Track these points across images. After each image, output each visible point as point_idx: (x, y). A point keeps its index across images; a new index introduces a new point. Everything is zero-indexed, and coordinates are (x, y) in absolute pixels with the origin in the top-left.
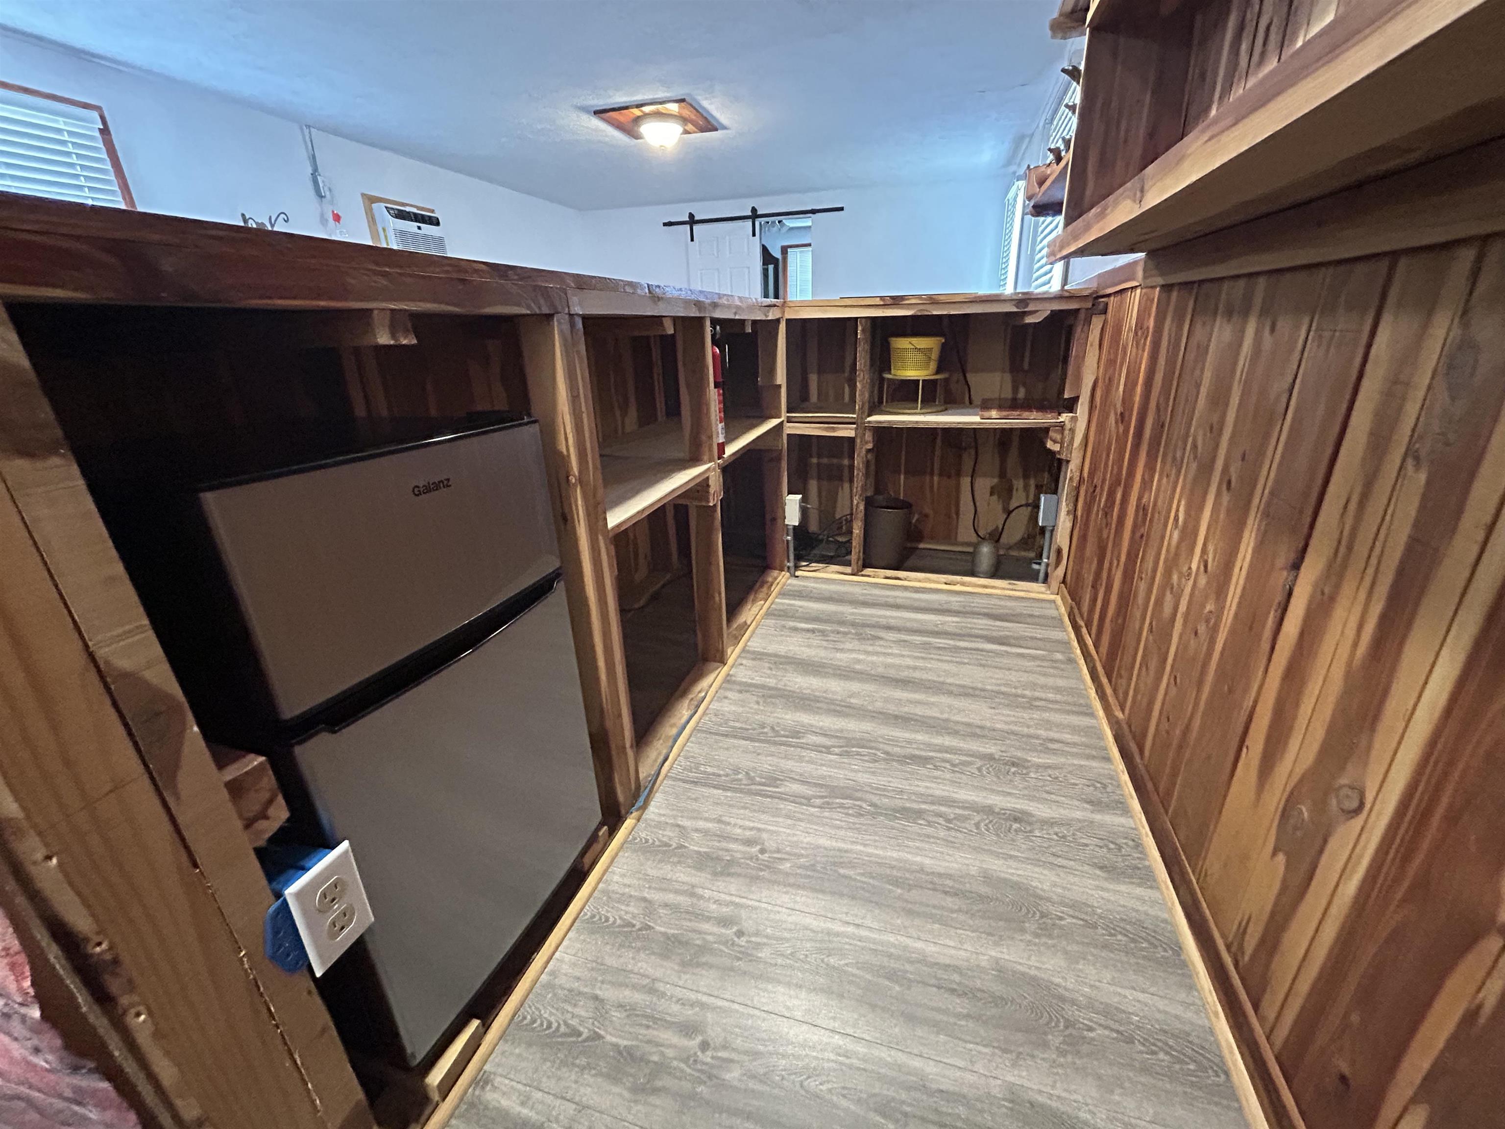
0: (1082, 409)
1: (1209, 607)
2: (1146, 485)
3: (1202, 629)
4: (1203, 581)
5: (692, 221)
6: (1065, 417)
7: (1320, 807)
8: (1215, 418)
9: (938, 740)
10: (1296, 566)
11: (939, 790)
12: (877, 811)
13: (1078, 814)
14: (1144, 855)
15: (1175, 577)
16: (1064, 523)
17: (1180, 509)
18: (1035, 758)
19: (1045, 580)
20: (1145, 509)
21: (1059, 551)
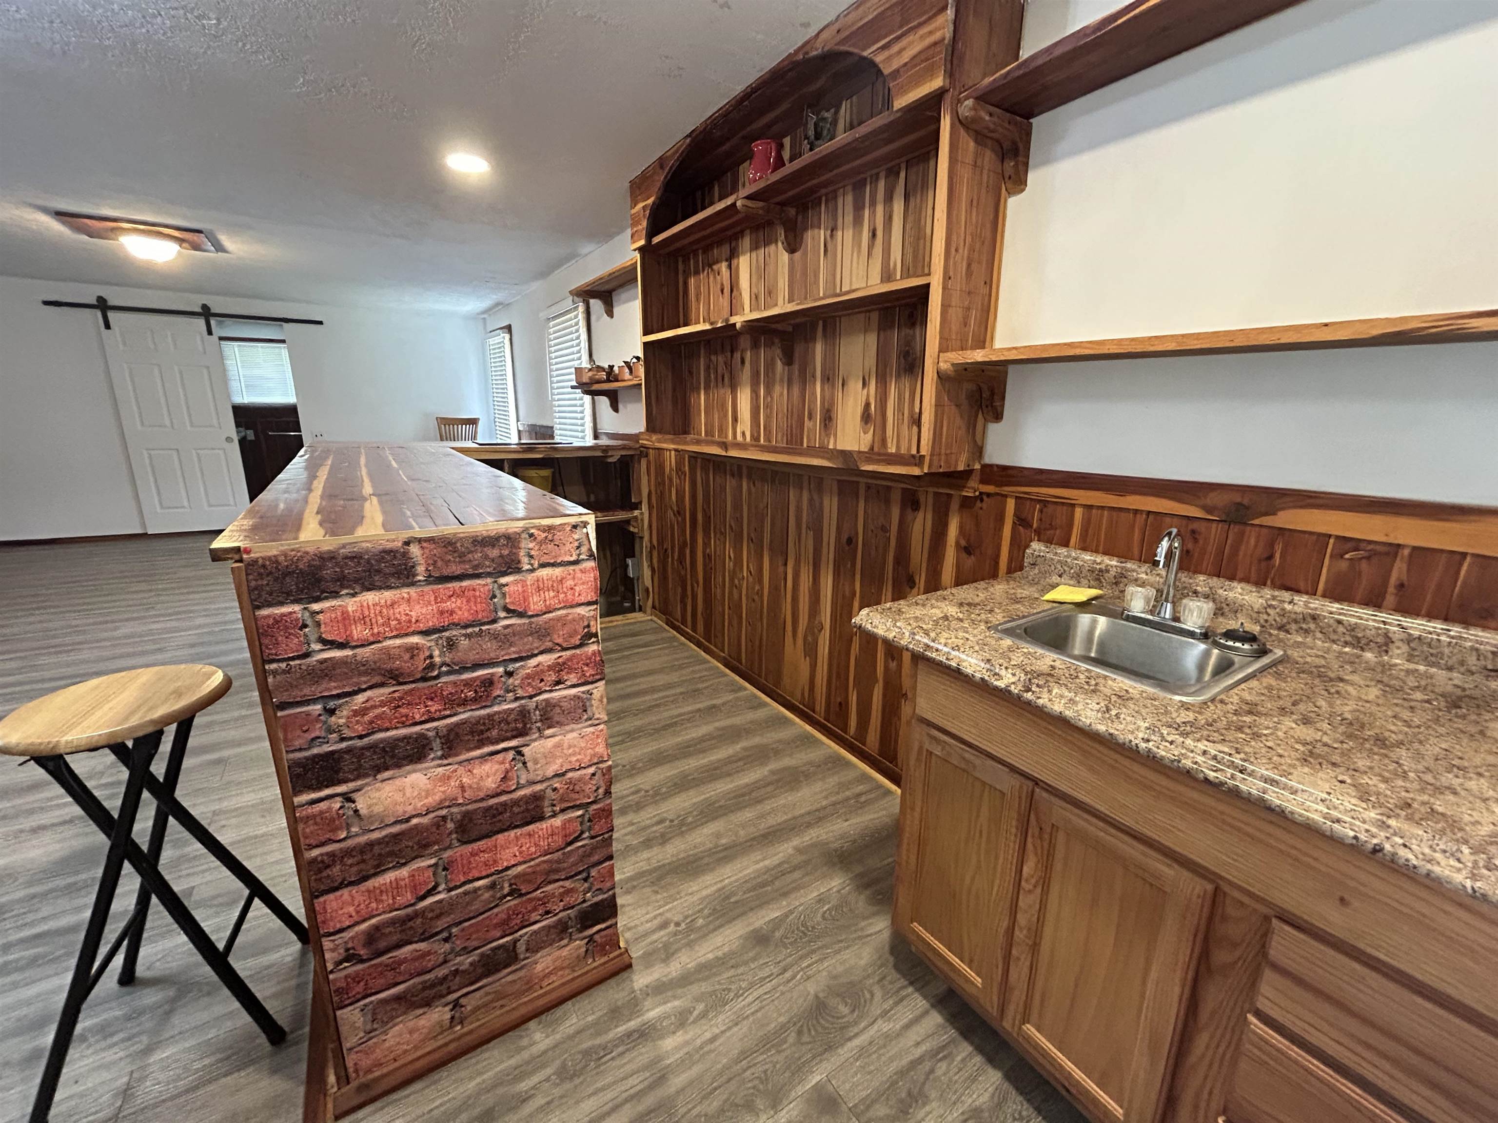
0: (645, 507)
1: (757, 587)
2: (706, 545)
3: (756, 598)
4: (751, 579)
5: (102, 305)
6: (636, 513)
7: (813, 634)
8: (738, 515)
9: (656, 696)
10: (786, 564)
11: (676, 712)
12: (657, 731)
13: (731, 697)
14: (760, 698)
15: (736, 581)
16: (647, 573)
17: (729, 551)
18: (700, 686)
19: (640, 610)
20: (709, 556)
21: (647, 590)
